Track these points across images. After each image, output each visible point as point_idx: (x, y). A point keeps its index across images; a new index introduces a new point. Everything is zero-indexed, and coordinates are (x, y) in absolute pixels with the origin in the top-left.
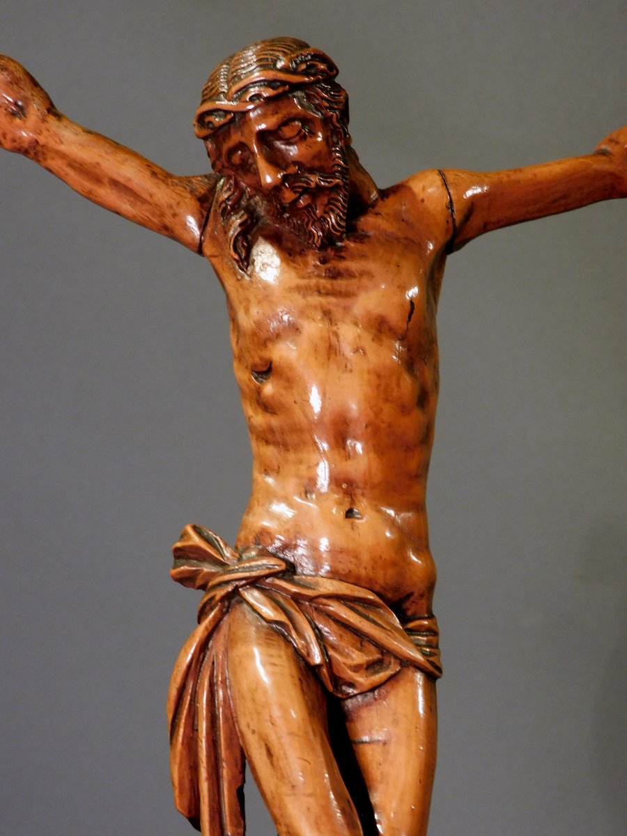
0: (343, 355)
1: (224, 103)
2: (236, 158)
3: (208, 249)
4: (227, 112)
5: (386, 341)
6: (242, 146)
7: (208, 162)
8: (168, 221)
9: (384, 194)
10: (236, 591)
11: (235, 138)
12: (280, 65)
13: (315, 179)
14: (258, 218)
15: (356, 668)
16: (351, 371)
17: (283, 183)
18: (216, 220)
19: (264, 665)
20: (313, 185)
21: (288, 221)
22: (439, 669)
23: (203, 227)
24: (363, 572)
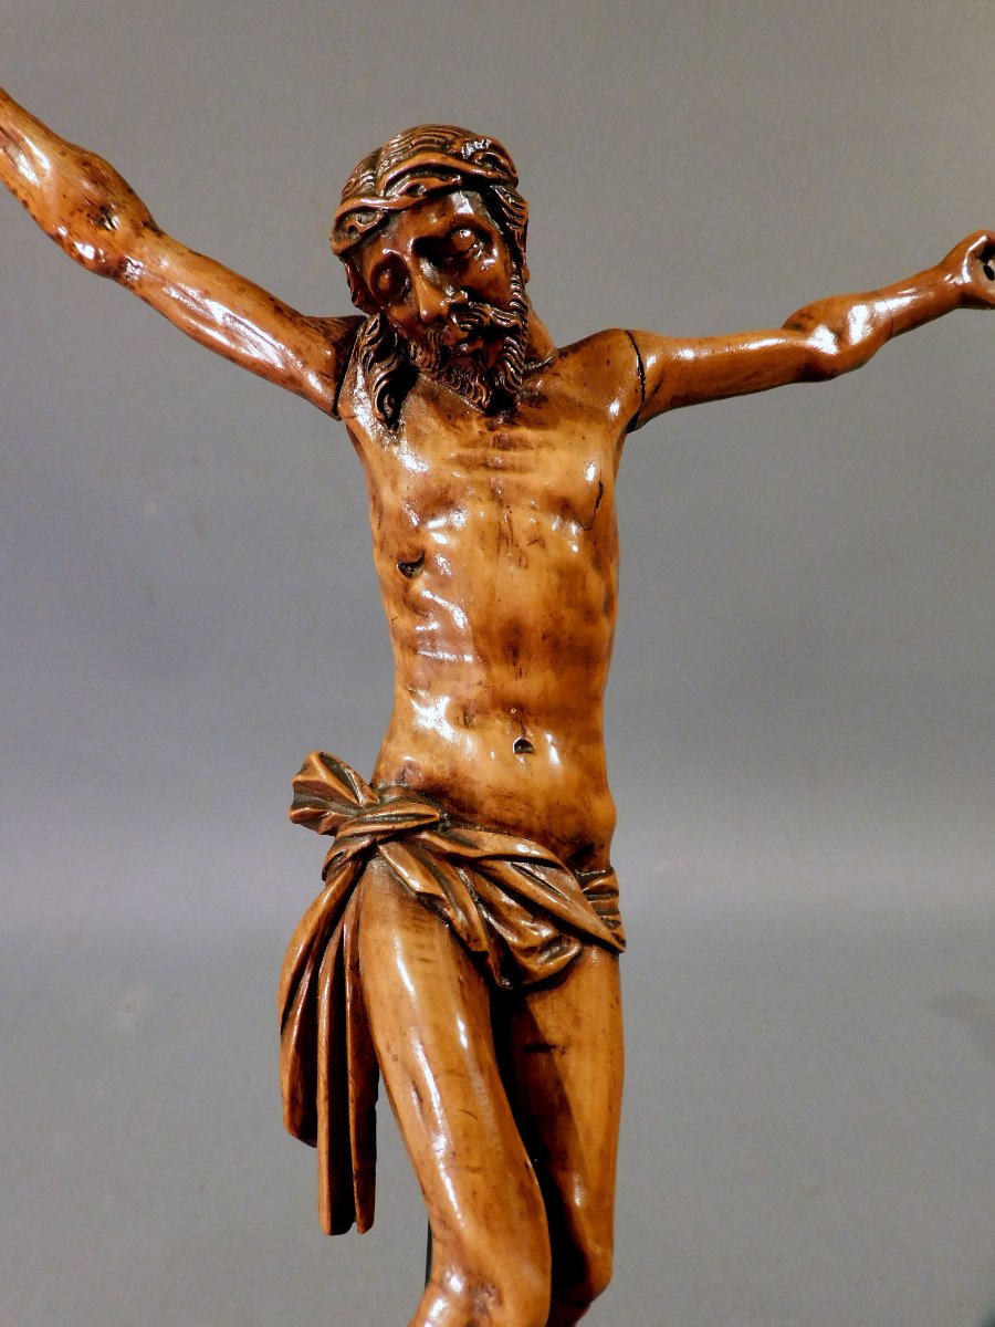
0: (517, 546)
1: (367, 201)
2: (384, 282)
3: (346, 408)
4: (374, 212)
9: (561, 354)
10: (372, 848)
11: (386, 249)
15: (528, 952)
16: (526, 567)
17: (448, 315)
20: (486, 321)
22: (623, 942)
23: (339, 379)
24: (535, 822)
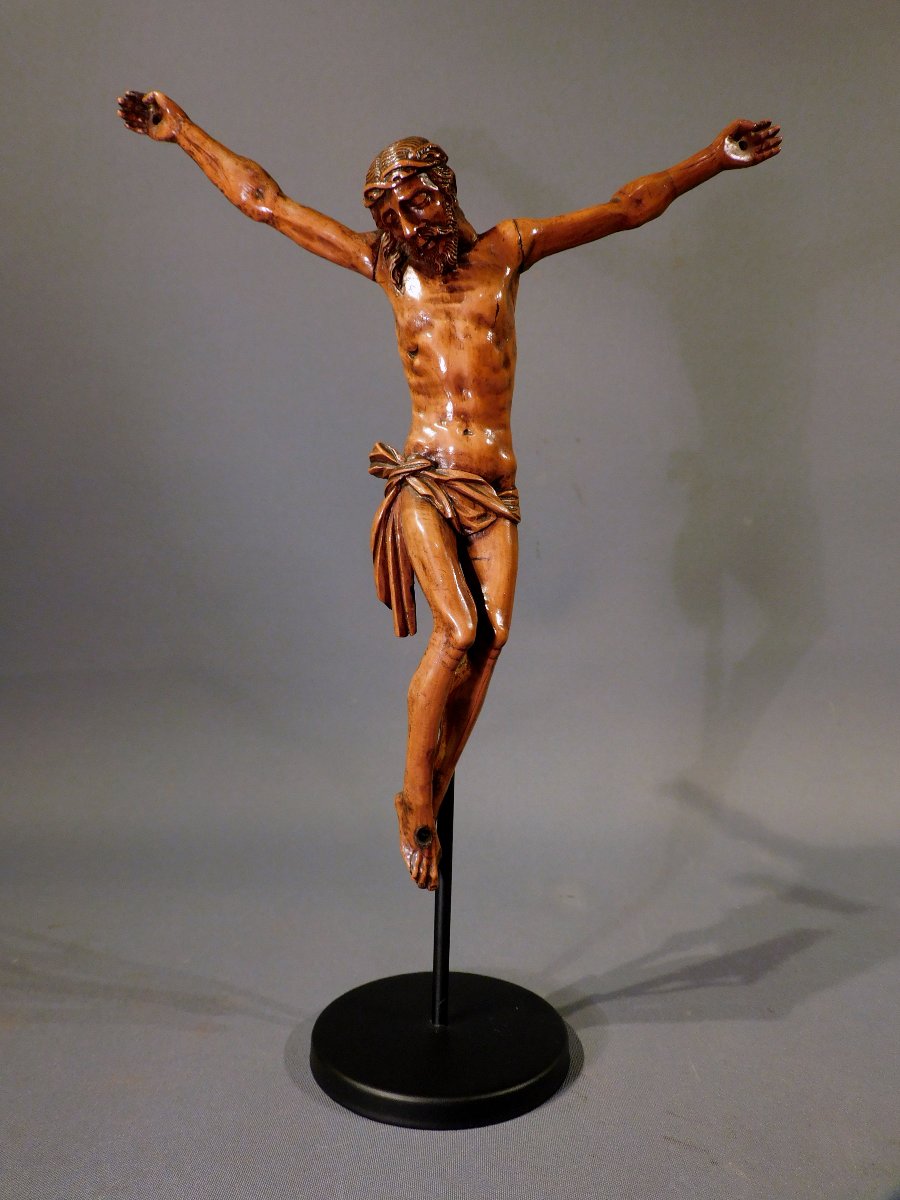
0: (458, 339)
1: (378, 184)
2: (389, 220)
3: (378, 277)
4: (380, 189)
5: (483, 330)
6: (391, 211)
7: (373, 222)
8: (354, 261)
9: (481, 237)
10: (404, 479)
11: (388, 205)
12: (410, 156)
13: (438, 230)
14: (406, 257)
15: (472, 519)
16: (463, 349)
17: (417, 234)
18: (381, 259)
19: (419, 519)
20: (435, 234)
21: (423, 258)
22: (519, 518)
23: (374, 264)
